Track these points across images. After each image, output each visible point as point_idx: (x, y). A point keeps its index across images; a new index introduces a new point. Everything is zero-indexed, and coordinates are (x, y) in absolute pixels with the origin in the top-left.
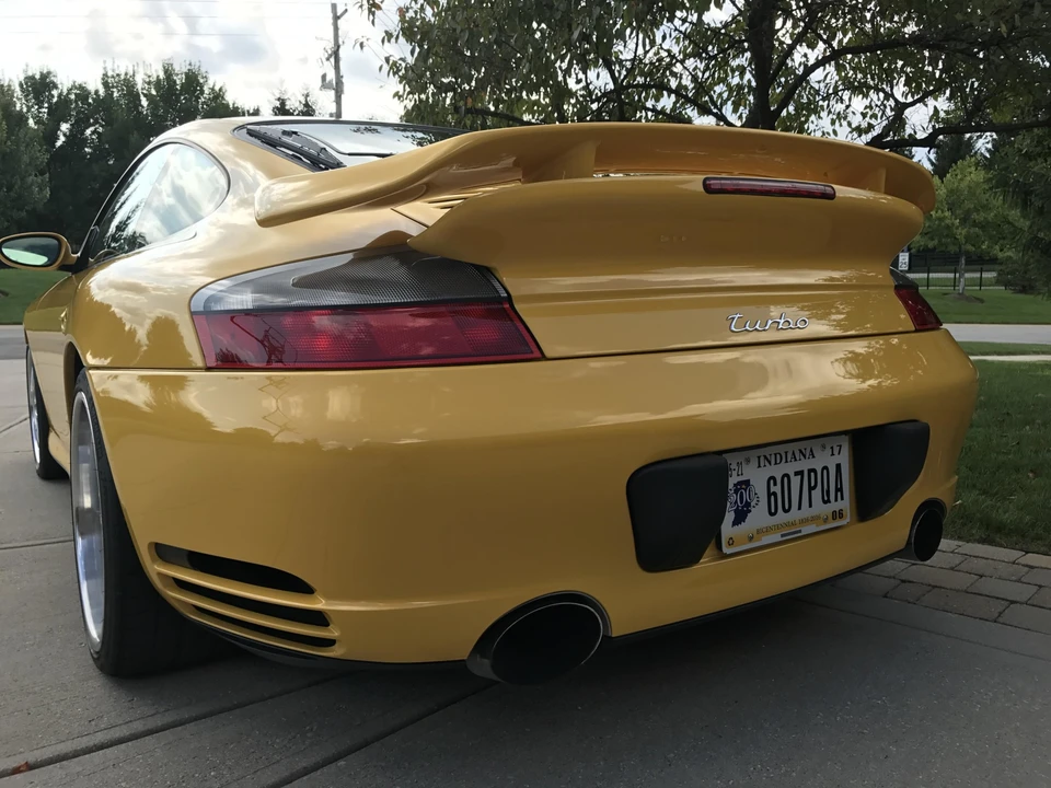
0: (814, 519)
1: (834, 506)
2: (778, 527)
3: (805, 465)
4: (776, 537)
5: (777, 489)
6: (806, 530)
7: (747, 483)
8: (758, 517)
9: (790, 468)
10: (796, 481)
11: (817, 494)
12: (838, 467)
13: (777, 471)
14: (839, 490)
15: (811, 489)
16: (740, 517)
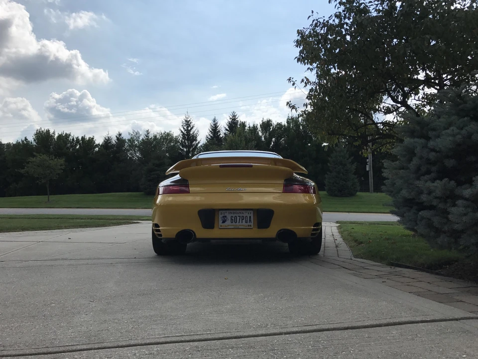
0: (243, 225)
1: (248, 224)
2: (233, 225)
3: (241, 215)
4: (233, 227)
5: (234, 219)
6: (240, 227)
7: (226, 216)
8: (228, 222)
9: (237, 215)
10: (238, 218)
11: (244, 221)
12: (250, 217)
13: (234, 216)
14: (250, 221)
15: (242, 220)
16: (224, 222)
